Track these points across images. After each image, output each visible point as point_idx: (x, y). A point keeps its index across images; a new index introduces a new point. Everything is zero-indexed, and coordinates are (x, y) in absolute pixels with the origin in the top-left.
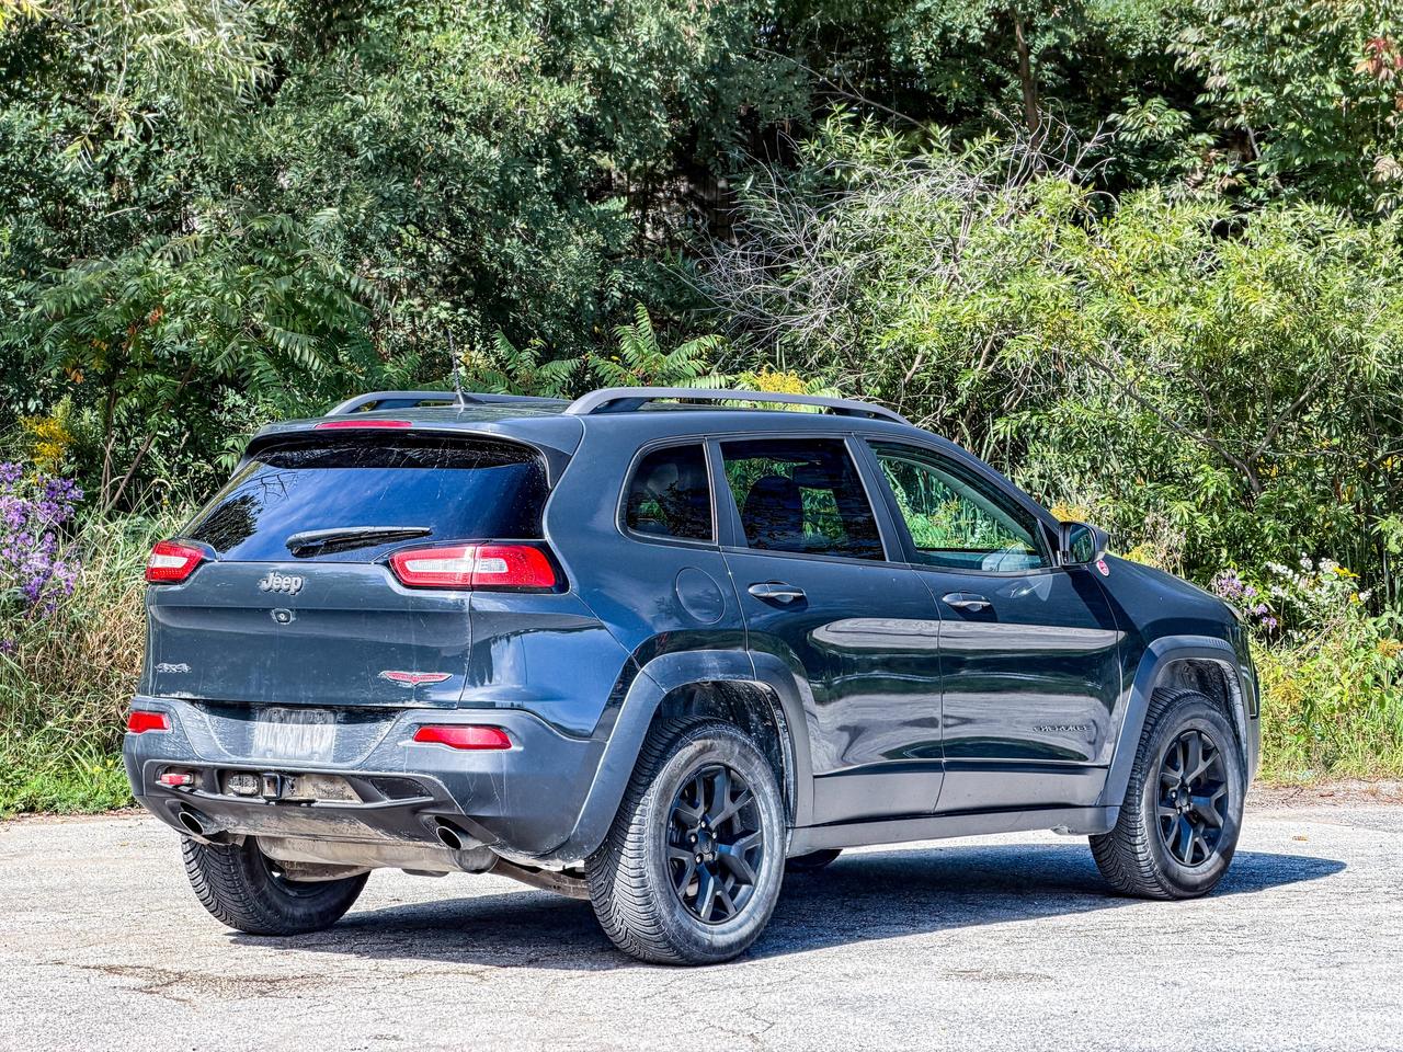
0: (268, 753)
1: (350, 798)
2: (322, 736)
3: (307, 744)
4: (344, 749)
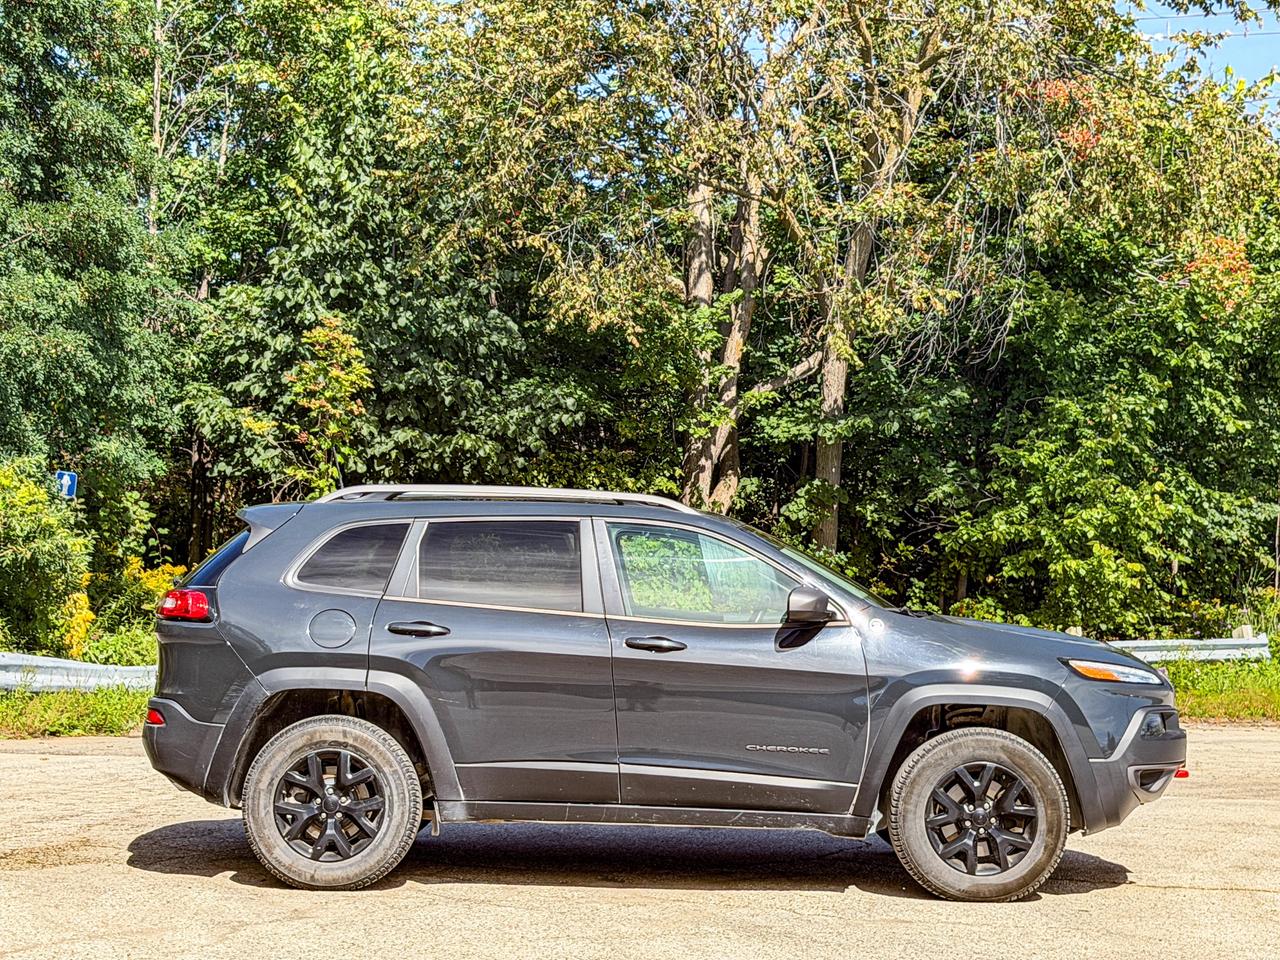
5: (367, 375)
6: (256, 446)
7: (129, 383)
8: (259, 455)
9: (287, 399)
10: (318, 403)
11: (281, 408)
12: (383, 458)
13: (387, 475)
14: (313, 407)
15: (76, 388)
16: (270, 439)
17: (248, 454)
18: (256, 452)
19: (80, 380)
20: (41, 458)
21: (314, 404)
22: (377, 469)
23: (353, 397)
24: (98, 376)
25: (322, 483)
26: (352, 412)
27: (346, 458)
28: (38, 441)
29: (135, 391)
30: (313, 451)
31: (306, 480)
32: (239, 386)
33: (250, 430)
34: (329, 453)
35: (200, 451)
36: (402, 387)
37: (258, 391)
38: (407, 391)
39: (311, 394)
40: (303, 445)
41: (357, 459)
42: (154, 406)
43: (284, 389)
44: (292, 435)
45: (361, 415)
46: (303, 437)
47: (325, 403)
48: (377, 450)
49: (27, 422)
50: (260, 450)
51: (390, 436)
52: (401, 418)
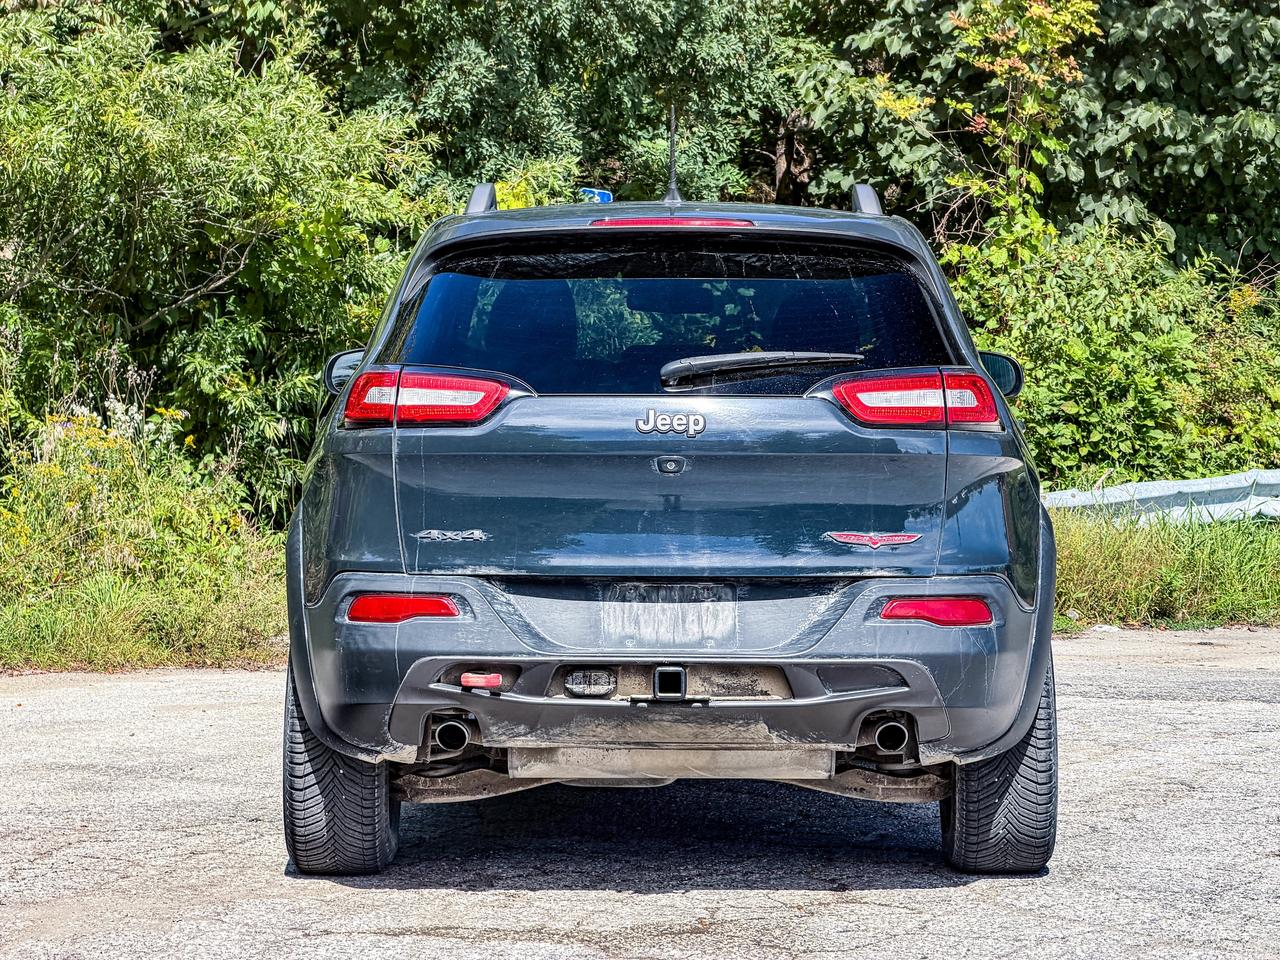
0: (628, 642)
1: (766, 693)
2: (716, 617)
3: (692, 627)
5: (1092, 13)
6: (896, 141)
7: (704, 31)
8: (902, 156)
9: (946, 60)
10: (1007, 64)
11: (937, 76)
12: (1113, 156)
13: (1118, 184)
14: (997, 69)
15: (621, 41)
16: (921, 128)
17: (883, 154)
18: (896, 150)
19: (629, 30)
20: (570, 162)
21: (1001, 65)
22: (1100, 175)
23: (1064, 52)
24: (657, 20)
25: (1013, 201)
26: (1061, 79)
27: (1050, 155)
28: (563, 132)
29: (714, 45)
30: (997, 147)
31: (987, 196)
32: (864, 41)
33: (887, 113)
34: (1023, 149)
35: (789, 154)
36: (1143, 33)
37: (898, 47)
38: (1152, 41)
39: (992, 48)
40: (979, 137)
41: (1068, 160)
42: (745, 69)
43: (942, 42)
44: (959, 118)
45: (1075, 85)
46: (980, 123)
47: (1019, 64)
48: (1101, 144)
49: (547, 102)
50: (904, 147)
51: (1121, 118)
52: (1141, 86)
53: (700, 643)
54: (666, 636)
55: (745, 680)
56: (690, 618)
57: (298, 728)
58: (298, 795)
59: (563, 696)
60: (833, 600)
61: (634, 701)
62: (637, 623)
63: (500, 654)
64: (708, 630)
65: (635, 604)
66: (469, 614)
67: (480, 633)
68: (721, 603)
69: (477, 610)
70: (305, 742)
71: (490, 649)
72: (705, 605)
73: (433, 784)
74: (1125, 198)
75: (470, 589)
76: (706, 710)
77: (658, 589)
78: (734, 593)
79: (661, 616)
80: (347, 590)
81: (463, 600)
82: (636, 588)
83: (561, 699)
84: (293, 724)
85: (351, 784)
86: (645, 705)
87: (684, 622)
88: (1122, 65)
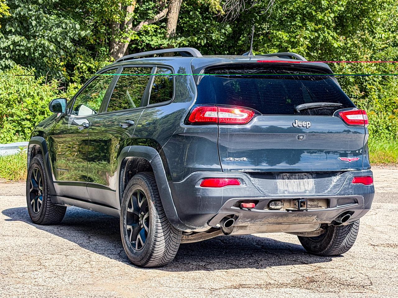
0: (286, 192)
1: (321, 207)
2: (308, 184)
3: (302, 187)
4: (318, 188)
13: (7, 56)
22: (2, 54)
51: (7, 39)
52: (13, 30)
53: (305, 192)
54: (296, 190)
55: (315, 203)
56: (302, 184)
57: (160, 222)
58: (157, 243)
59: (267, 209)
60: (338, 178)
61: (288, 210)
62: (287, 186)
63: (254, 197)
64: (307, 189)
65: (286, 180)
66: (245, 184)
67: (248, 190)
68: (309, 179)
69: (247, 183)
70: (162, 226)
71: (252, 196)
72: (305, 180)
73: (188, 237)
74: (9, 60)
75: (244, 177)
76: (307, 212)
77: (292, 175)
78: (312, 176)
79: (294, 184)
80: (202, 177)
81: (242, 180)
82: (286, 175)
83: (267, 210)
84: (157, 220)
85: (174, 239)
86: (291, 211)
87: (300, 185)
88: (7, 24)
